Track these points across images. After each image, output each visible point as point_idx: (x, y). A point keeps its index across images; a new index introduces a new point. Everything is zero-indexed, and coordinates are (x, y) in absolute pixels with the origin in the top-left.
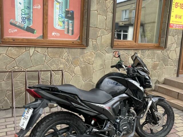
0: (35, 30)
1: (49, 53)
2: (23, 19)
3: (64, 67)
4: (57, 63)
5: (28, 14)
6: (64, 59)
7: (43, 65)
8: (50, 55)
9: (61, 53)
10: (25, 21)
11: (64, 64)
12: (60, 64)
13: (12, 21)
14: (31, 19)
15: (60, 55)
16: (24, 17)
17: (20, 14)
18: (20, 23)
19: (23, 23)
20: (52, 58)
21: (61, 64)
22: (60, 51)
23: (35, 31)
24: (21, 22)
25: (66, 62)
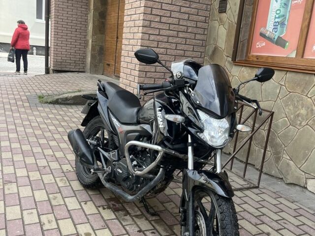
0: (287, 42)
1: (288, 82)
2: (276, 26)
3: (307, 114)
4: (296, 104)
5: (283, 16)
6: (310, 98)
7: (275, 102)
8: (287, 85)
9: (306, 84)
10: (277, 28)
11: (308, 108)
12: (300, 107)
13: (262, 30)
14: (286, 23)
15: (304, 88)
16: (278, 22)
17: (274, 17)
18: (270, 32)
19: (274, 32)
20: (290, 92)
21: (302, 107)
22: (305, 80)
23: (287, 44)
24: (272, 31)
25: (312, 106)
